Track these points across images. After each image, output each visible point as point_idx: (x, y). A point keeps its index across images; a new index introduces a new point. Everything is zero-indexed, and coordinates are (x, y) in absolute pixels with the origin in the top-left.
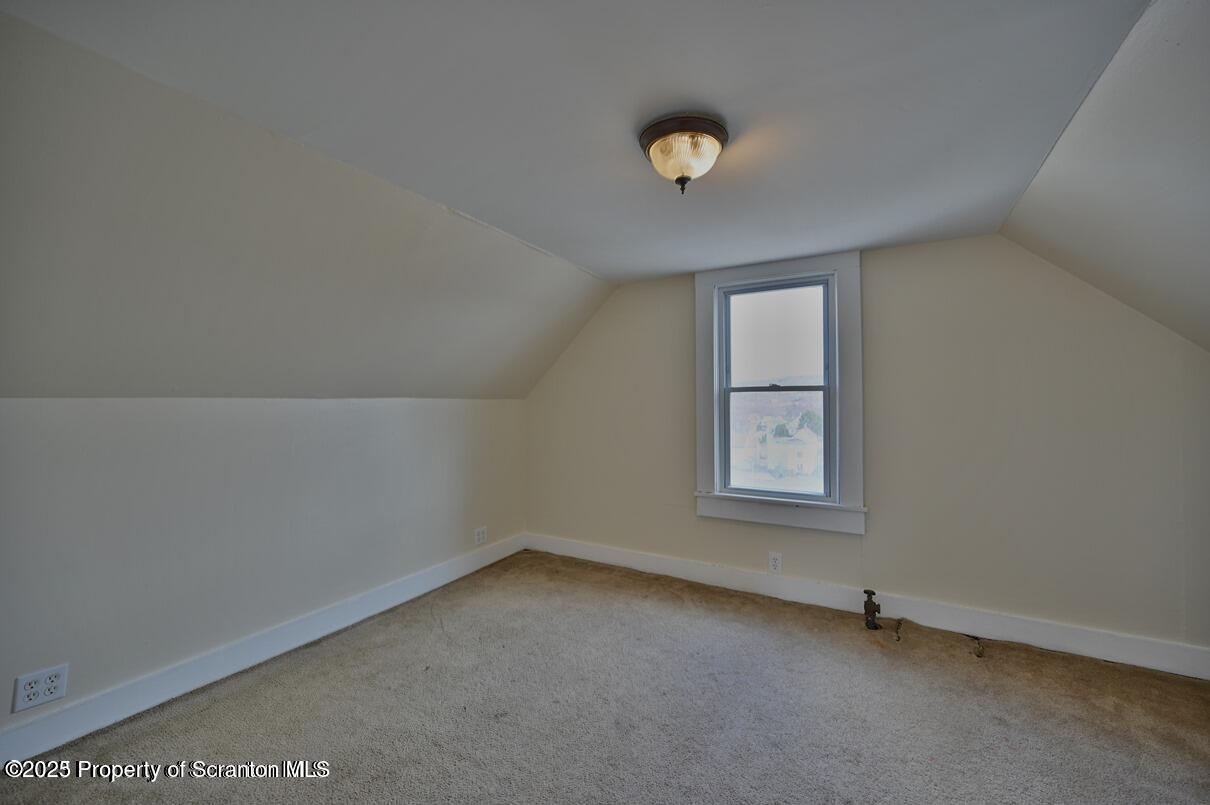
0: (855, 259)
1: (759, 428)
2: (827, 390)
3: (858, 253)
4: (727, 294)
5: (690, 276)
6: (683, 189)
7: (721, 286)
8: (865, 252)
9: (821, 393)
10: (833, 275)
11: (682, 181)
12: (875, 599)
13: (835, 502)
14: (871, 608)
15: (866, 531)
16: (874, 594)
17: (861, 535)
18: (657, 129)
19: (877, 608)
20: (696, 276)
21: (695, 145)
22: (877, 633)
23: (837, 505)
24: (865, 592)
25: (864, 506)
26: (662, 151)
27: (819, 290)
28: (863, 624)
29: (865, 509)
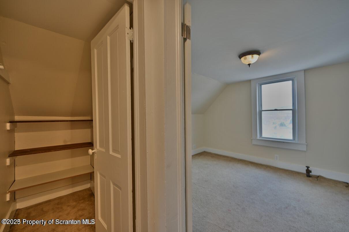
0: (302, 73)
1: (274, 123)
2: (293, 110)
3: (303, 71)
4: (261, 85)
5: (250, 81)
6: (249, 66)
7: (259, 83)
8: (305, 71)
9: (291, 111)
10: (295, 77)
11: (249, 65)
12: (309, 169)
13: (296, 141)
14: (308, 171)
15: (307, 150)
16: (309, 167)
17: (305, 151)
18: (243, 55)
19: (311, 172)
20: (252, 81)
21: (252, 57)
22: (310, 178)
23: (297, 142)
24: (306, 167)
25: (306, 143)
26: (244, 59)
27: (291, 82)
28: (306, 175)
29: (307, 144)
